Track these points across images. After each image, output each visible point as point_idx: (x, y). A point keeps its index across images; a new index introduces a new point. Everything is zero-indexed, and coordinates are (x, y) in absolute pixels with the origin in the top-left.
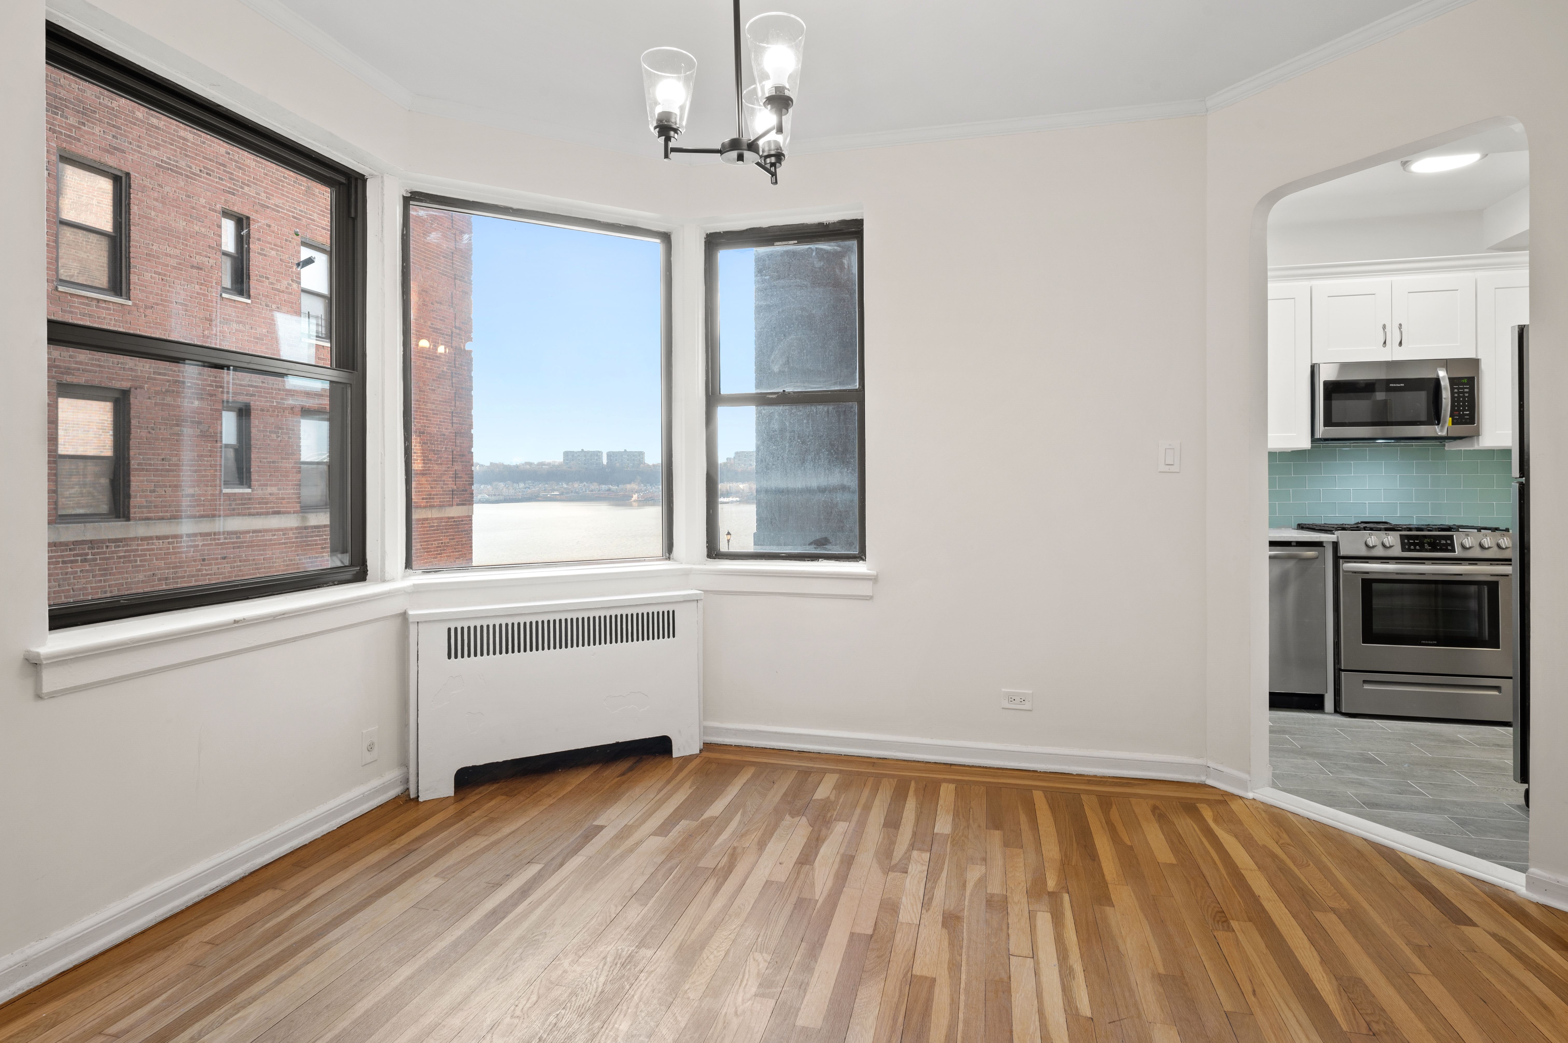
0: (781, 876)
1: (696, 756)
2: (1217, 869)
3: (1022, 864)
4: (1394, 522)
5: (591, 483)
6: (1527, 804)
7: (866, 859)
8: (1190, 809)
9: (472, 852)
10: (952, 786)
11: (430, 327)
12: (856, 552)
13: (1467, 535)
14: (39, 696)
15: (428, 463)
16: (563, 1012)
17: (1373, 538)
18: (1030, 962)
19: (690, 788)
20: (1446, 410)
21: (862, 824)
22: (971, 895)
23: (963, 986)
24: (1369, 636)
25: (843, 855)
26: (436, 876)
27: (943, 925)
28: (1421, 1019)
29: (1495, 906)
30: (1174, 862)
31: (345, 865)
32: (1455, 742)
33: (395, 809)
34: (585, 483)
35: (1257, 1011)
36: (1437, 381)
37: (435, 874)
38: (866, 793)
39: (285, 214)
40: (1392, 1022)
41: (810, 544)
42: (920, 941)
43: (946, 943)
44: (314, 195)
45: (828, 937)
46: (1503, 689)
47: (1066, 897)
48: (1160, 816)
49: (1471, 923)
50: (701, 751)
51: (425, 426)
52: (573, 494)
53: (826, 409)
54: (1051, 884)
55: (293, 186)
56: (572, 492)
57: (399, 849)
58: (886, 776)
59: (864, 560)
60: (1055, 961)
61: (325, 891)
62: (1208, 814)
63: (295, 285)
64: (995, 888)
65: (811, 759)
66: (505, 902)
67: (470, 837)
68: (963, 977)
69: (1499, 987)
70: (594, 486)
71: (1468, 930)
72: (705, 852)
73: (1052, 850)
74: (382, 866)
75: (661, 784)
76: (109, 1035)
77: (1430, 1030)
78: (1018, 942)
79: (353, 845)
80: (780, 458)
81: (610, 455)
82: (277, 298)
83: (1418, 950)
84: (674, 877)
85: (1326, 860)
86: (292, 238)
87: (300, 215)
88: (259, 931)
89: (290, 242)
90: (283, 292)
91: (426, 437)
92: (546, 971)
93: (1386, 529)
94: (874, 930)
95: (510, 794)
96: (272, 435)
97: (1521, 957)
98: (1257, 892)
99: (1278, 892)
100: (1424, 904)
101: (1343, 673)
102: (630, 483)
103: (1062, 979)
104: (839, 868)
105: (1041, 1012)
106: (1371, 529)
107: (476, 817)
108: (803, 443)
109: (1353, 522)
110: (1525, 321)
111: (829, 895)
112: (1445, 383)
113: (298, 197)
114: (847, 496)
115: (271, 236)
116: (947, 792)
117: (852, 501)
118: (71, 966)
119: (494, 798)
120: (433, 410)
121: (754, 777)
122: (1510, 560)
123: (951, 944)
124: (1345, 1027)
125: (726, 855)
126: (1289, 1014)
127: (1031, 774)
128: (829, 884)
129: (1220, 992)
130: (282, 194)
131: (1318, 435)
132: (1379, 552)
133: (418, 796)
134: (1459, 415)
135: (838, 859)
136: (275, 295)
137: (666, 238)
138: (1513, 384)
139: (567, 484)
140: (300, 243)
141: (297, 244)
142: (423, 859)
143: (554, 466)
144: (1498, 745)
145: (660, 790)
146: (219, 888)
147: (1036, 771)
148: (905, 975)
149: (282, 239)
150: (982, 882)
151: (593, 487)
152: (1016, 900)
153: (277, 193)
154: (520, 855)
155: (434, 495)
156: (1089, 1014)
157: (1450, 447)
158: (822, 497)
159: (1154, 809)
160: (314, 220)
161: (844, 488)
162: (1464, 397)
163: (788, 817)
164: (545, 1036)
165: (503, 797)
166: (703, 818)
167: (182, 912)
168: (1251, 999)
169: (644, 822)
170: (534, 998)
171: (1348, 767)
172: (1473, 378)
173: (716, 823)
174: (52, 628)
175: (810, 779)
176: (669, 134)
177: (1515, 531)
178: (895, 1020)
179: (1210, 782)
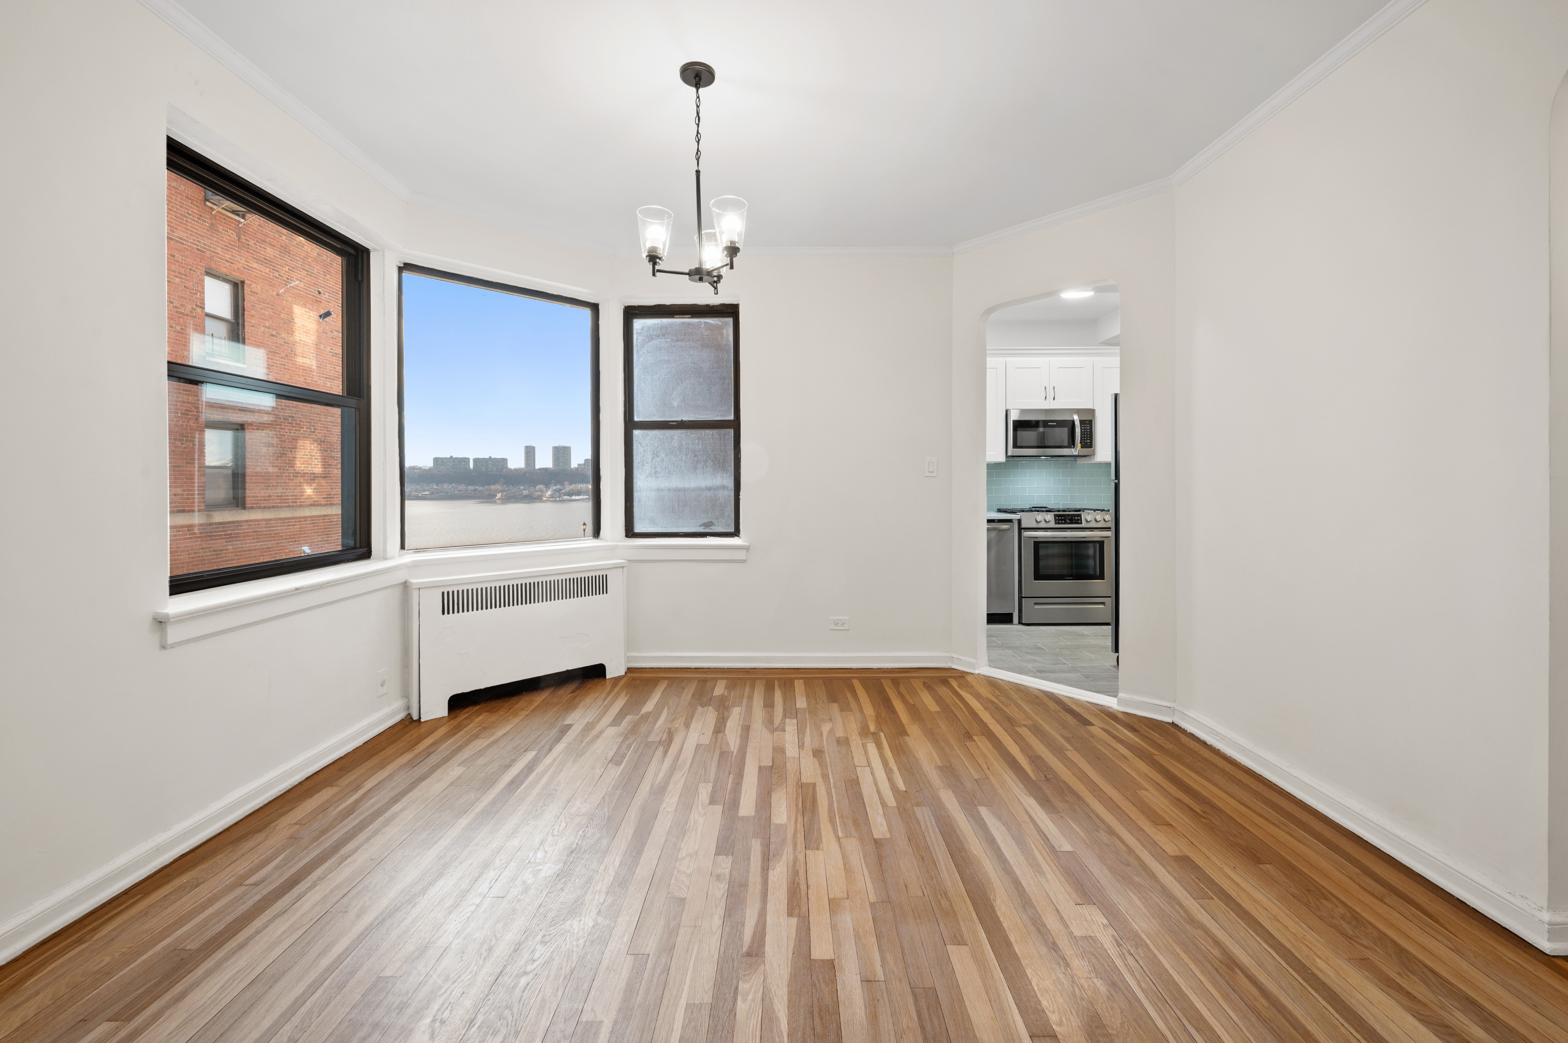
0: (706, 740)
1: (623, 676)
2: (963, 712)
3: (853, 720)
4: (1050, 507)
5: (459, 484)
6: (1118, 665)
7: (758, 725)
8: (945, 682)
9: (479, 749)
10: (801, 681)
11: (330, 352)
12: (732, 530)
13: (1089, 514)
14: (163, 647)
15: (328, 468)
16: (587, 829)
17: (1040, 517)
18: (867, 769)
19: (626, 696)
20: (1078, 440)
21: (749, 709)
22: (827, 739)
23: (832, 784)
24: (1038, 576)
25: (742, 726)
26: (458, 765)
27: (813, 756)
28: (1069, 770)
29: (1103, 715)
30: (939, 710)
31: (382, 766)
32: (1082, 635)
33: (404, 728)
34: (453, 484)
35: (991, 777)
36: (1073, 422)
37: (457, 764)
38: (747, 690)
39: (190, 246)
40: (1056, 773)
41: (700, 526)
42: (802, 766)
43: (818, 765)
44: (218, 231)
45: (745, 770)
46: (1106, 604)
47: (882, 734)
48: (928, 687)
49: (1091, 724)
50: (626, 673)
51: (325, 436)
52: (442, 494)
53: (711, 433)
54: (872, 728)
55: (197, 222)
56: (441, 492)
57: (420, 753)
58: (757, 678)
59: (738, 536)
60: (881, 766)
61: (375, 784)
62: (954, 684)
63: (199, 310)
64: (840, 733)
65: (705, 673)
66: (519, 775)
67: (473, 740)
68: (831, 780)
69: (1105, 751)
70: (462, 487)
71: (1090, 728)
72: (650, 732)
73: (869, 710)
74: (412, 764)
75: (604, 696)
76: (249, 885)
77: (1074, 774)
78: (859, 758)
79: (381, 754)
80: (679, 466)
81: (476, 461)
82: (181, 320)
83: (1068, 740)
84: (634, 749)
85: (1019, 701)
86: (196, 268)
87: (204, 248)
88: (333, 812)
89: (194, 271)
90: (187, 315)
91: (326, 445)
92: (565, 810)
93: (1047, 511)
94: (773, 763)
95: (492, 711)
96: (177, 442)
97: (1115, 737)
98: (985, 721)
99: (996, 720)
100: (1069, 718)
101: (1023, 599)
102: (494, 484)
103: (887, 775)
104: (742, 732)
105: (878, 792)
106: (1038, 511)
107: (472, 726)
108: (695, 456)
109: (1028, 508)
110: (1118, 392)
111: (740, 748)
112: (1077, 423)
113: (202, 232)
114: (726, 493)
115: (175, 265)
116: (799, 686)
117: (729, 496)
118: (188, 850)
119: (481, 714)
120: (333, 422)
121: (668, 686)
122: (1110, 528)
123: (821, 765)
124: (1034, 778)
125: (665, 733)
126: (1007, 777)
127: (849, 670)
128: (738, 742)
129: (971, 770)
130: (186, 228)
131: (1010, 454)
132: (1043, 525)
133: (420, 718)
134: (1085, 442)
135: (740, 728)
136: (179, 317)
137: (595, 308)
138: (1112, 427)
139: (437, 485)
140: (204, 272)
141: (201, 274)
142: (443, 757)
143: (425, 470)
144: (1104, 636)
145: (605, 700)
146: (285, 790)
147: (852, 669)
148: (797, 784)
149: (187, 268)
150: (832, 731)
151: (460, 488)
152: (853, 738)
153: (182, 227)
154: (517, 747)
155: (334, 495)
156: (905, 789)
157: (1080, 461)
158: (709, 494)
159: (924, 684)
160: (218, 254)
161: (724, 487)
162: (1087, 432)
163: (699, 708)
164: (580, 843)
165: (487, 713)
166: (641, 713)
167: (261, 808)
168: (987, 772)
169: (600, 719)
170: (564, 824)
171: (1027, 653)
172: (1092, 421)
173: (652, 715)
174: (171, 594)
175: (708, 684)
176: (656, 260)
177: (1112, 511)
178: (797, 805)
179: (954, 666)
